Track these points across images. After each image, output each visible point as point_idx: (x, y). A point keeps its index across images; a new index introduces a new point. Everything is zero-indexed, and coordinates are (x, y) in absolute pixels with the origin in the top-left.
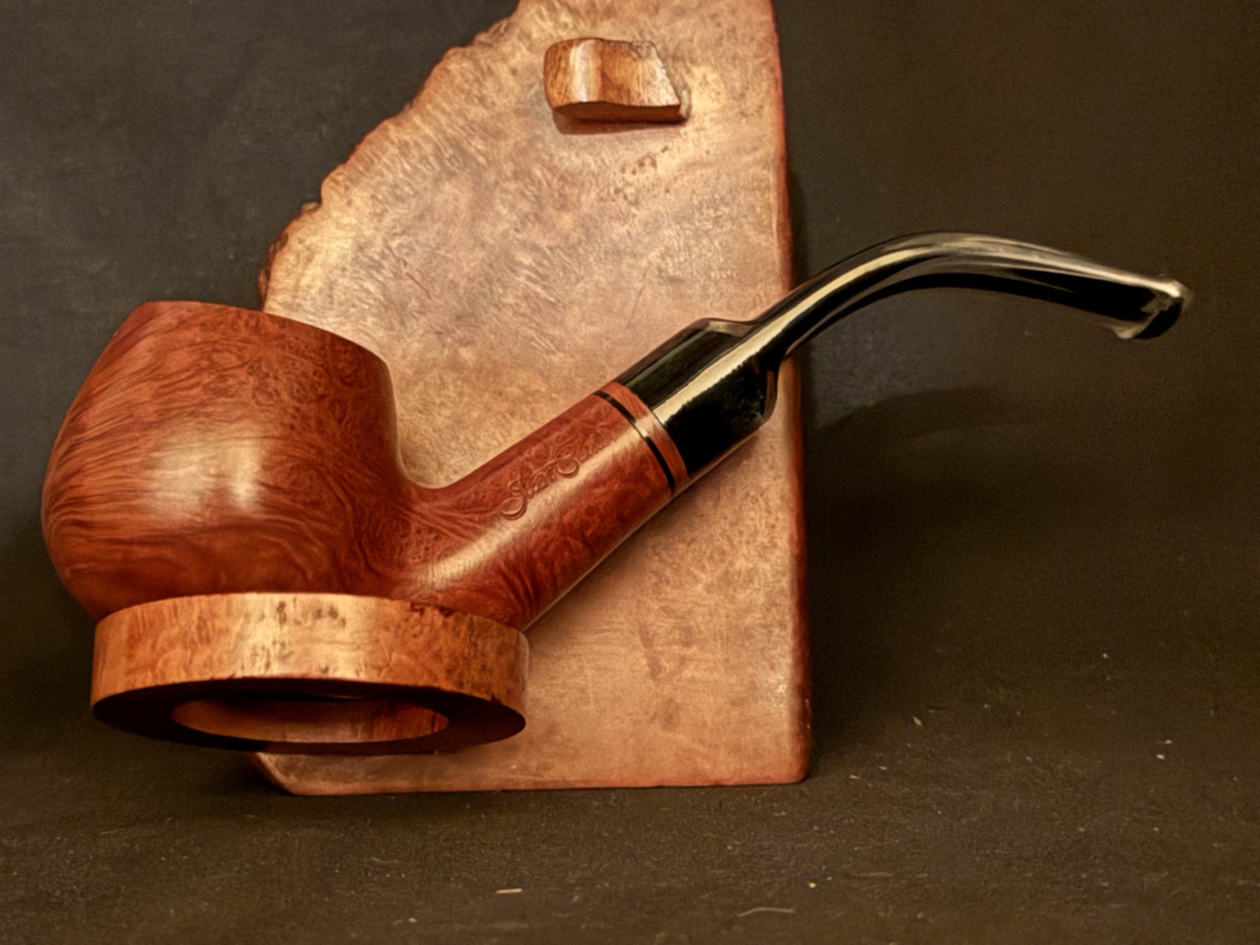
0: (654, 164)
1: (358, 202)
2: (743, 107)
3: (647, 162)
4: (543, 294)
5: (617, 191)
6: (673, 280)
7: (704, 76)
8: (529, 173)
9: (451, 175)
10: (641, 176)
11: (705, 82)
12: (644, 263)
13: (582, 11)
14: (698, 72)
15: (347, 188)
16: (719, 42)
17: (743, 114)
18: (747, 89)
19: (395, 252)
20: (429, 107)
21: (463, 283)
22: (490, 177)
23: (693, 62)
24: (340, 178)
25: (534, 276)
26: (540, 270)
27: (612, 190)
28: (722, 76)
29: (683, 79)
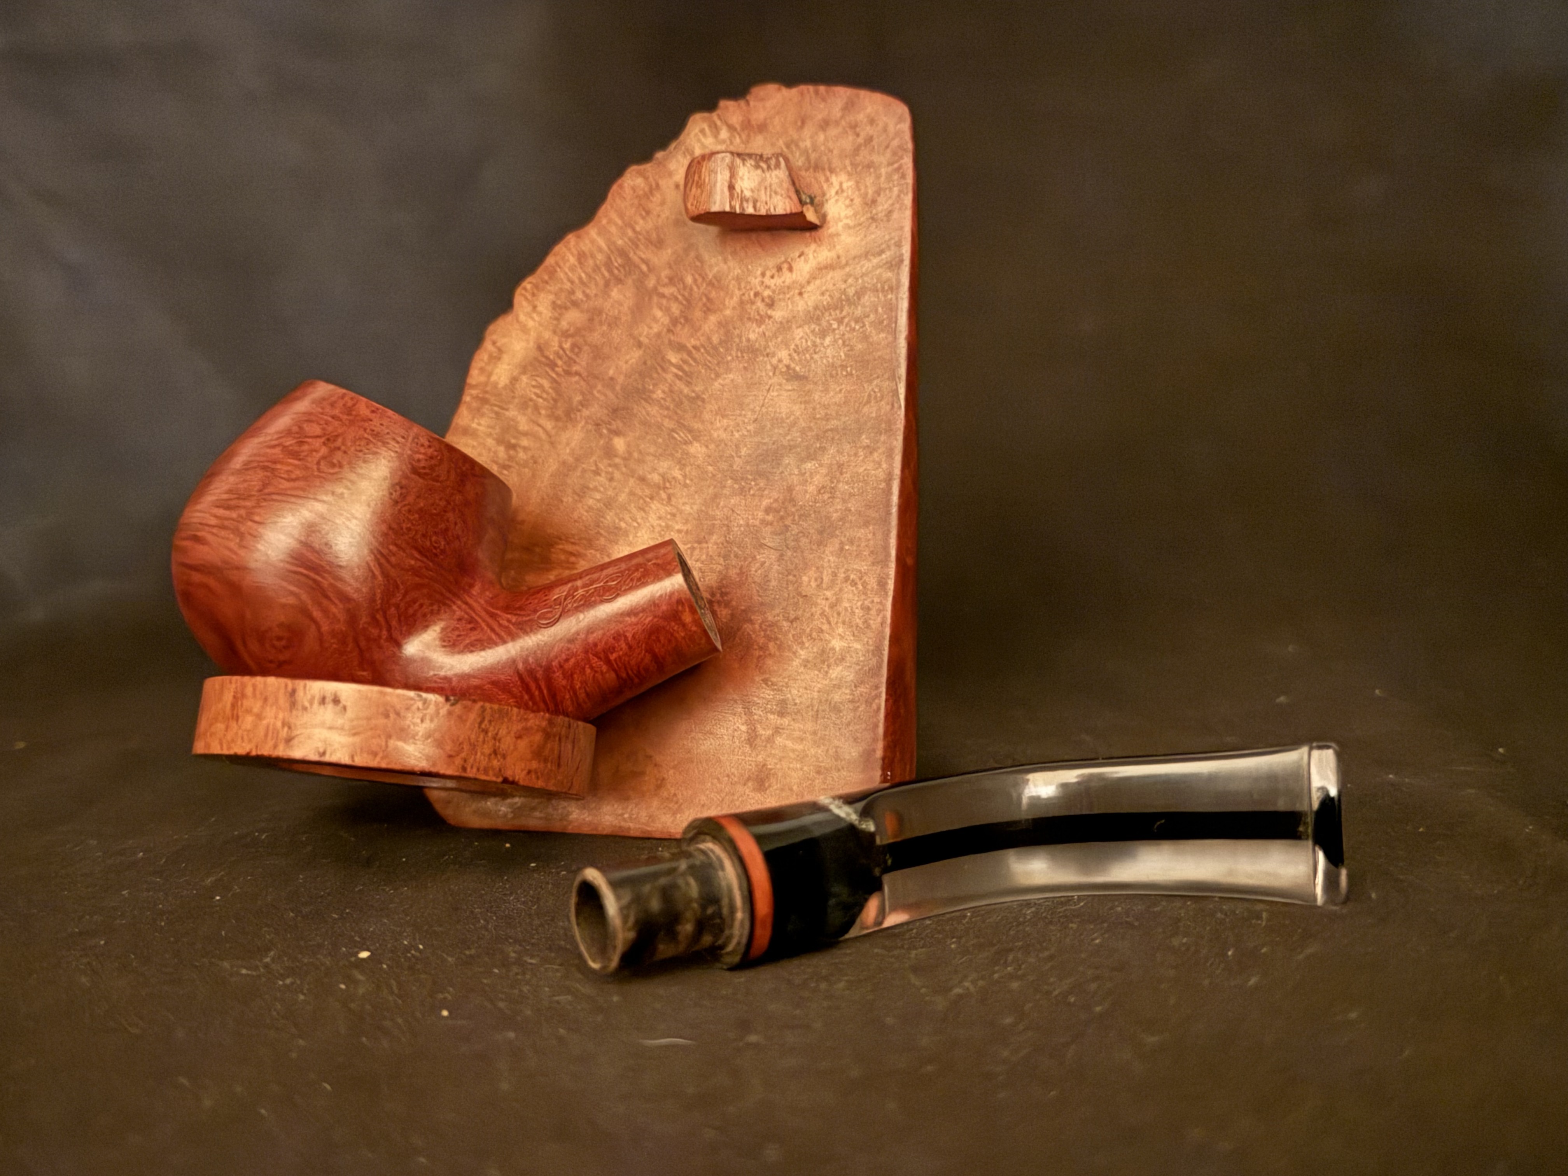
0: (790, 269)
1: (540, 308)
2: (874, 212)
3: (785, 266)
4: (686, 390)
5: (756, 294)
6: (798, 377)
7: (841, 184)
8: (682, 280)
9: (619, 281)
10: (777, 281)
11: (840, 191)
12: (774, 361)
13: (738, 127)
14: (834, 179)
15: (533, 295)
16: (857, 150)
17: (873, 219)
18: (879, 195)
19: (568, 352)
20: (604, 221)
21: (621, 379)
22: (651, 283)
23: (832, 171)
24: (529, 286)
25: (680, 373)
26: (686, 368)
27: (752, 294)
28: (857, 183)
29: (821, 188)
